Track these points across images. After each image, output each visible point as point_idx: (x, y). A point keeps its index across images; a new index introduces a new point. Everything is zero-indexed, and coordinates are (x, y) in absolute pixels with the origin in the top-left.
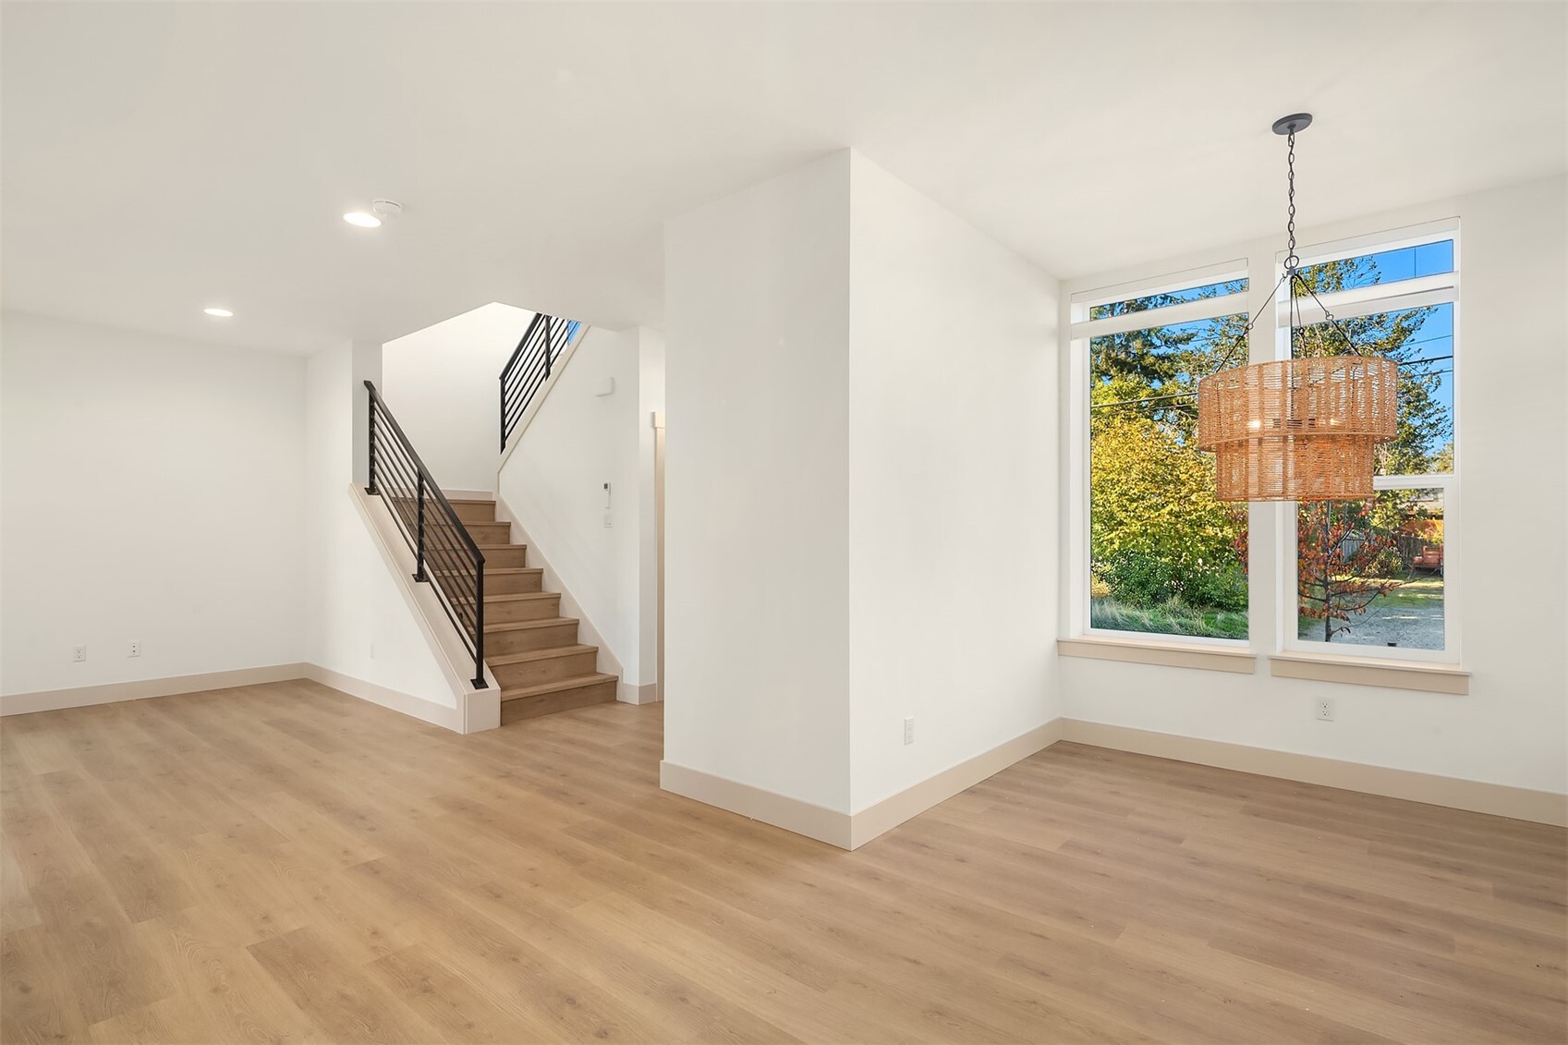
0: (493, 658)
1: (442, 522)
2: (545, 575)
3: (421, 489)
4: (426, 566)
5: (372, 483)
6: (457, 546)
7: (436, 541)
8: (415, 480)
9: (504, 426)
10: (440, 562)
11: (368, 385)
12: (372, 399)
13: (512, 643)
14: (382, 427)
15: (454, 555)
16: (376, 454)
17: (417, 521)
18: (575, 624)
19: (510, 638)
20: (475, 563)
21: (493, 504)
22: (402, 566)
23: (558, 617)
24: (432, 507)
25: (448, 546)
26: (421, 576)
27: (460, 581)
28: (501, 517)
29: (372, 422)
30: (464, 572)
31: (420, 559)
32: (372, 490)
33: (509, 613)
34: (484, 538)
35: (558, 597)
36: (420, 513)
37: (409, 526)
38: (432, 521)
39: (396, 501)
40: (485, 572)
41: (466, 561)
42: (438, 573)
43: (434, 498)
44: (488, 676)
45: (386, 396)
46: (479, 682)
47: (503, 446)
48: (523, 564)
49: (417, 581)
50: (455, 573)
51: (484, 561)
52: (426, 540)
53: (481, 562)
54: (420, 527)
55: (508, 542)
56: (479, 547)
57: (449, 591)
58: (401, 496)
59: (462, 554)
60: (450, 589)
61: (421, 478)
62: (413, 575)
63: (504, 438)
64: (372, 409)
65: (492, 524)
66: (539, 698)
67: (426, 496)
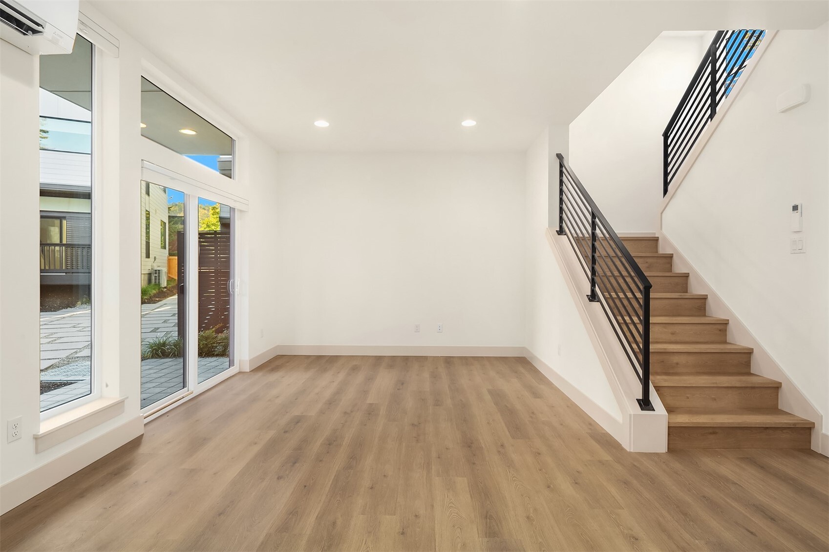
0: (658, 377)
1: (612, 254)
2: (710, 300)
3: (594, 225)
4: (597, 289)
5: (561, 227)
6: (625, 273)
7: (607, 270)
8: (589, 218)
9: (666, 174)
10: (608, 286)
11: (560, 157)
12: (561, 166)
13: (677, 364)
14: (569, 186)
15: (621, 281)
16: (564, 205)
17: (591, 251)
18: (748, 353)
19: (675, 359)
20: (641, 287)
21: (656, 240)
22: (579, 289)
23: (725, 342)
24: (605, 243)
25: (616, 273)
26: (593, 297)
27: (626, 302)
28: (663, 250)
29: (561, 182)
30: (629, 295)
31: (593, 283)
32: (561, 232)
33: (673, 334)
34: (648, 267)
35: (725, 324)
36: (593, 245)
37: (585, 257)
38: (604, 254)
39: (578, 240)
40: (652, 295)
41: (633, 286)
42: (606, 294)
43: (607, 236)
44: (654, 398)
45: (571, 164)
46: (645, 403)
47: (665, 191)
48: (685, 289)
49: (590, 301)
50: (621, 295)
51: (651, 286)
52: (597, 267)
53: (647, 289)
54: (593, 257)
55: (670, 270)
56: (646, 274)
57: (616, 311)
58: (581, 235)
59: (629, 280)
60: (617, 310)
61: (594, 216)
62: (588, 296)
63: (666, 184)
64: (561, 173)
65: (656, 255)
66: (711, 431)
67: (598, 231)
